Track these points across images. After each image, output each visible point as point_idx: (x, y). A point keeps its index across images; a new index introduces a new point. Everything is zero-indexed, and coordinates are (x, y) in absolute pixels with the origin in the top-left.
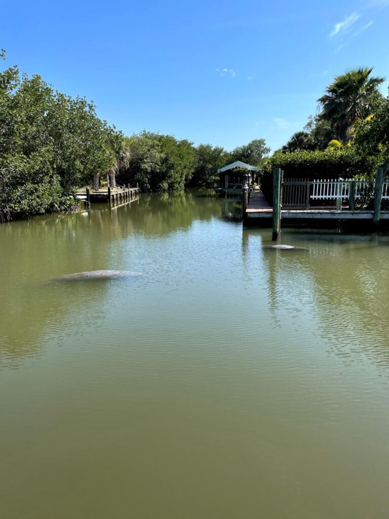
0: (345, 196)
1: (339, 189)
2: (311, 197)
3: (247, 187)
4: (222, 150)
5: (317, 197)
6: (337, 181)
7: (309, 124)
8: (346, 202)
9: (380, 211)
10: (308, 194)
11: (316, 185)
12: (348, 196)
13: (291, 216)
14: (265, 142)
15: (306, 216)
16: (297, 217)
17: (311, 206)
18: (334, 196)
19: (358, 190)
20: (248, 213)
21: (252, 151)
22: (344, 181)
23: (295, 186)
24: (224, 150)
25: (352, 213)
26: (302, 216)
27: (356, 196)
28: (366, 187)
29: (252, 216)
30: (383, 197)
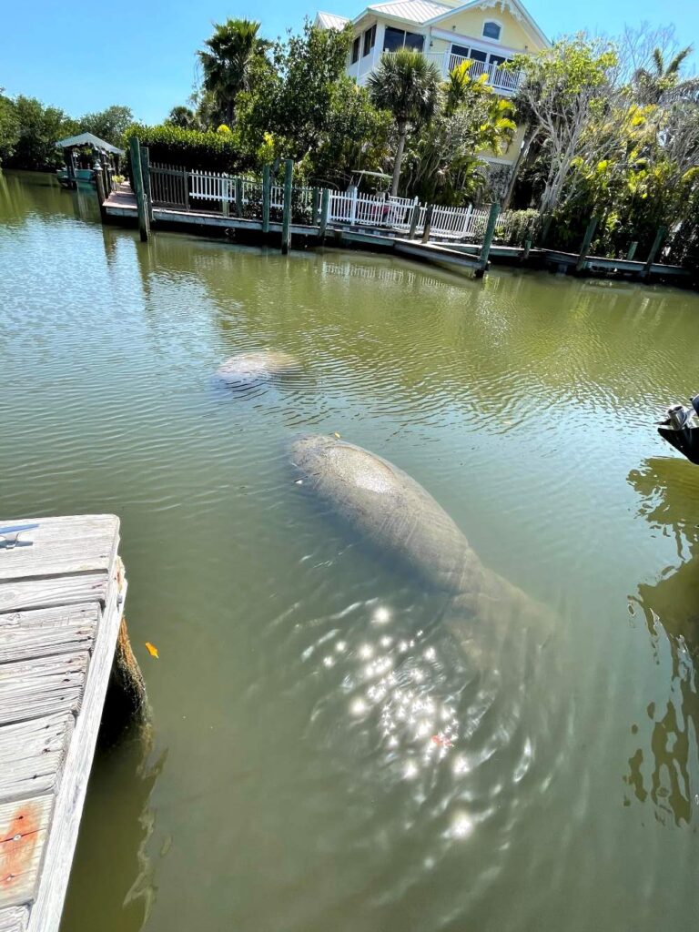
0: (232, 199)
1: (223, 188)
2: (191, 194)
3: (100, 168)
4: (61, 114)
5: (198, 195)
6: (221, 176)
7: (195, 97)
8: (232, 207)
9: (269, 222)
10: (186, 189)
11: (195, 178)
12: (234, 199)
13: (166, 218)
14: (132, 113)
15: (186, 220)
16: (175, 219)
17: (192, 208)
18: (219, 197)
19: (246, 193)
20: (105, 207)
21: (113, 125)
22: (229, 178)
23: (168, 176)
24: (65, 114)
25: (240, 221)
26: (181, 220)
27: (244, 200)
28: (254, 190)
29: (113, 213)
30: (272, 205)
